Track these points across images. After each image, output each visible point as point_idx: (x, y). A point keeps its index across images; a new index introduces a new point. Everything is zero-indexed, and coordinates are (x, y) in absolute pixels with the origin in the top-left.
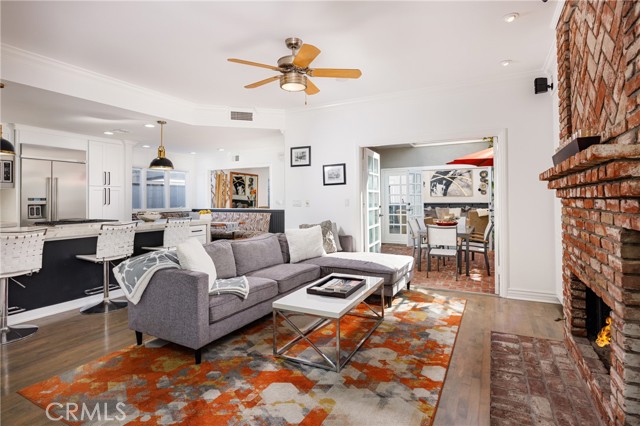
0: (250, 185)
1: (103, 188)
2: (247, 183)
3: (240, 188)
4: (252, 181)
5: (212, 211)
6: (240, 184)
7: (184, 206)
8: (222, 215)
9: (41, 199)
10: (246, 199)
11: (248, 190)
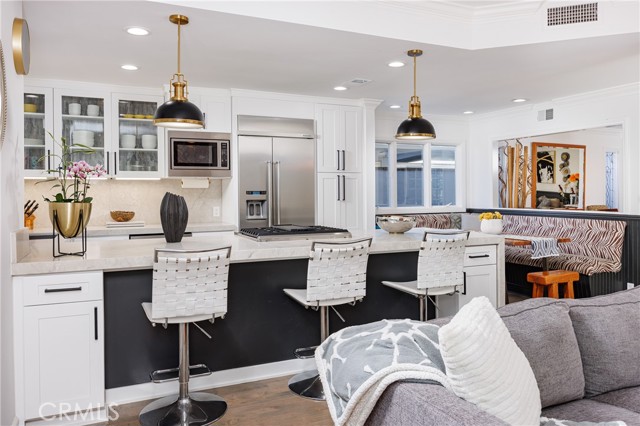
0: (563, 166)
1: (336, 176)
2: (558, 162)
3: (544, 171)
4: (566, 157)
5: (502, 212)
6: (544, 164)
7: (454, 203)
8: (521, 221)
9: (261, 193)
10: (557, 190)
11: (559, 175)
